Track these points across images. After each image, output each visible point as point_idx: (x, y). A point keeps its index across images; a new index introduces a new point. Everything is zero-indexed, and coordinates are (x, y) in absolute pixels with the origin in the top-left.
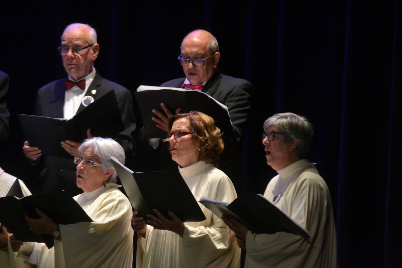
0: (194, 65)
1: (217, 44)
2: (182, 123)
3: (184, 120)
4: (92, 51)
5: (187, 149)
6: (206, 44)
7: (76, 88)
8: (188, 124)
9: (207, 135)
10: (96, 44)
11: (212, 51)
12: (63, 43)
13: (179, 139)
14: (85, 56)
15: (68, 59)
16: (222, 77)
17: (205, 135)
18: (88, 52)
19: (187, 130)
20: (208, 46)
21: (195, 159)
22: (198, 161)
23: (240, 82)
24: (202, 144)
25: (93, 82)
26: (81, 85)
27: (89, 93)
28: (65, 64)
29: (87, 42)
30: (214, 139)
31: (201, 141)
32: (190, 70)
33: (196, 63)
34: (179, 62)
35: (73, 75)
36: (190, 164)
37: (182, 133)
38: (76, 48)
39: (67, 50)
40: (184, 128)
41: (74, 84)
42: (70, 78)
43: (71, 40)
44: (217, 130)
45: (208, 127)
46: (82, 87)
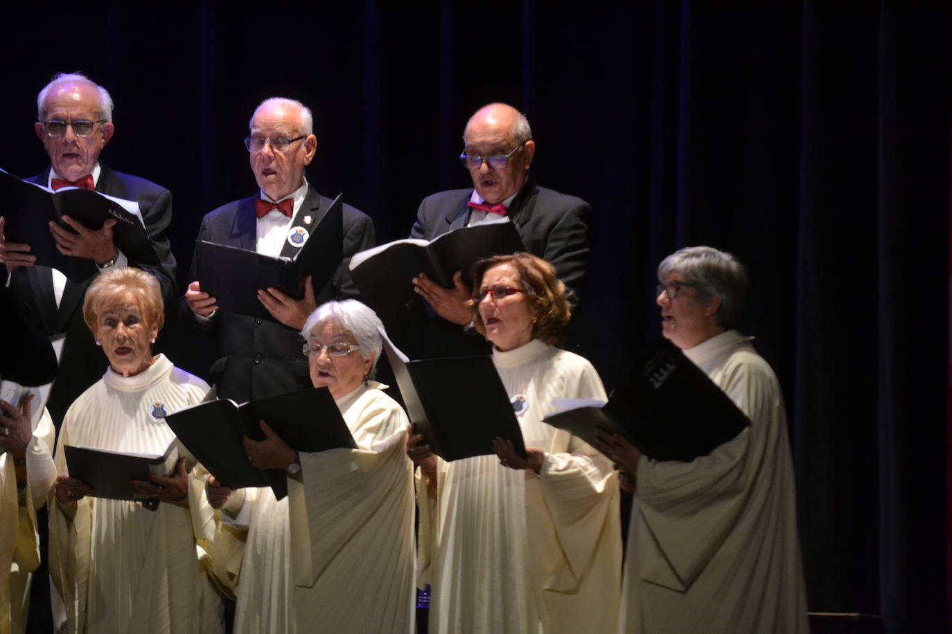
0: (489, 166)
1: (528, 127)
2: (504, 273)
3: (504, 267)
4: (303, 148)
5: (515, 319)
6: (509, 128)
7: (275, 214)
8: (516, 275)
9: (550, 294)
10: (311, 136)
11: (520, 139)
12: (253, 131)
13: (500, 301)
14: (293, 156)
15: (263, 160)
16: (538, 192)
17: (546, 294)
18: (299, 146)
19: (515, 286)
20: (513, 132)
21: (526, 336)
22: (531, 339)
23: (572, 203)
24: (543, 310)
25: (304, 203)
26: (285, 207)
27: (299, 222)
28: (257, 170)
29: (296, 131)
30: (559, 300)
31: (541, 306)
32: (483, 176)
33: (494, 164)
34: (462, 163)
35: (269, 191)
36: (517, 345)
38: (278, 141)
39: (262, 143)
40: (508, 281)
41: (270, 206)
42: (263, 197)
43: (269, 126)
44: (561, 286)
45: (550, 281)
46: (287, 211)
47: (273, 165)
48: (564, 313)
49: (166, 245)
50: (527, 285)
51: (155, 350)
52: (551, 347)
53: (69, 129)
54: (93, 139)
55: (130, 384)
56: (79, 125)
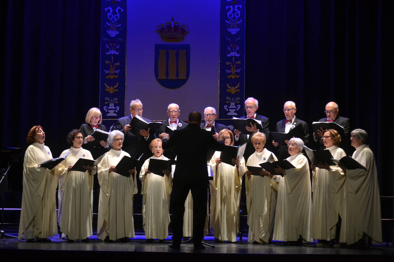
2: (328, 133)
3: (328, 132)
4: (294, 110)
5: (330, 142)
6: (333, 107)
7: (289, 122)
8: (330, 134)
9: (336, 137)
10: (295, 108)
11: (335, 109)
12: (284, 108)
13: (327, 139)
14: (292, 112)
15: (286, 114)
16: (339, 117)
17: (335, 137)
18: (293, 111)
19: (329, 136)
21: (332, 145)
24: (335, 140)
25: (294, 120)
26: (291, 121)
27: (293, 124)
28: (286, 115)
29: (292, 107)
30: (338, 138)
31: (334, 140)
33: (330, 113)
35: (288, 119)
36: (330, 146)
37: (327, 137)
38: (289, 110)
39: (286, 110)
40: (328, 135)
41: (288, 121)
42: (287, 119)
43: (287, 107)
44: (339, 135)
45: (336, 135)
46: (291, 122)
47: (288, 114)
48: (339, 141)
49: (268, 129)
50: (332, 136)
51: (264, 148)
52: (336, 147)
53: (249, 108)
54: (254, 109)
55: (259, 154)
56: (250, 107)
